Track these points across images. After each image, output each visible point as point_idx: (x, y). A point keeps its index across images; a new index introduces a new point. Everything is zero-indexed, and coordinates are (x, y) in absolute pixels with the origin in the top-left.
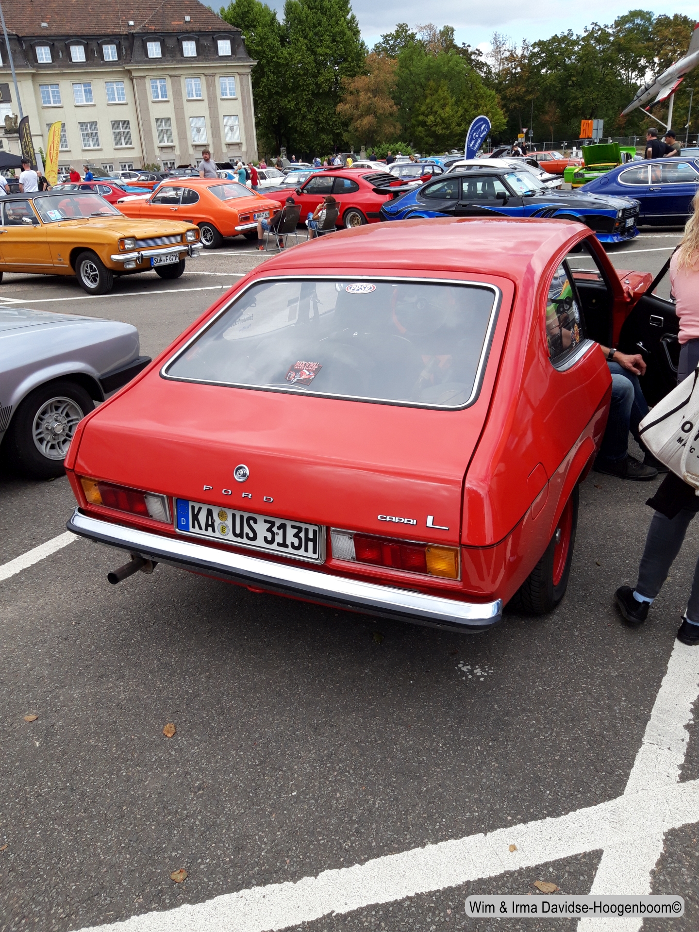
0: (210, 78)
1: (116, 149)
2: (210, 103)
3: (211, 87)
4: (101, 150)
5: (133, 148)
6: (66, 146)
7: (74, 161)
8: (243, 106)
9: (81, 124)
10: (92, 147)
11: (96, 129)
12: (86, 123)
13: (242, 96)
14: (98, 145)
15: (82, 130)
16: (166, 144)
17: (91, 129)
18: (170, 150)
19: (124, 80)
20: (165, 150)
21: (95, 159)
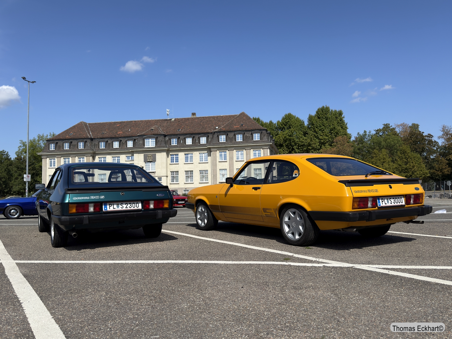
0: (248, 151)
1: (200, 183)
3: (248, 155)
4: (193, 183)
5: (208, 183)
6: (178, 181)
7: (180, 188)
9: (186, 171)
10: (189, 182)
12: (188, 171)
14: (192, 181)
15: (186, 174)
16: (223, 181)
17: (190, 174)
19: (208, 152)
21: (189, 187)
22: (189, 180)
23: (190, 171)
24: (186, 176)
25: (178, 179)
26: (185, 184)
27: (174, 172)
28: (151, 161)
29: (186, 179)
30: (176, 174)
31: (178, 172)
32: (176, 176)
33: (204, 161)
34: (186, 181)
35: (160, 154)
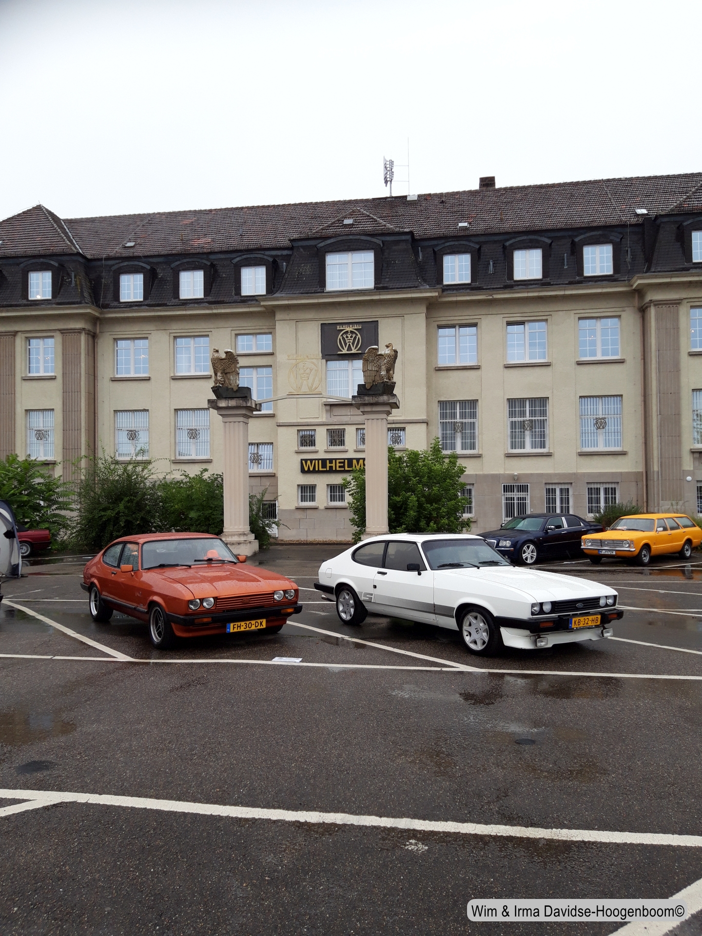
1: (581, 454)
4: (549, 455)
5: (623, 454)
6: (473, 447)
7: (485, 476)
9: (512, 402)
10: (528, 449)
11: (543, 413)
12: (522, 401)
14: (543, 445)
15: (512, 414)
17: (533, 413)
19: (624, 315)
21: (531, 474)
22: (528, 440)
23: (533, 400)
24: (513, 425)
25: (473, 436)
26: (509, 456)
27: (453, 403)
28: (354, 351)
29: (513, 436)
30: (463, 416)
31: (474, 403)
32: (464, 421)
33: (603, 355)
34: (513, 446)
35: (399, 320)
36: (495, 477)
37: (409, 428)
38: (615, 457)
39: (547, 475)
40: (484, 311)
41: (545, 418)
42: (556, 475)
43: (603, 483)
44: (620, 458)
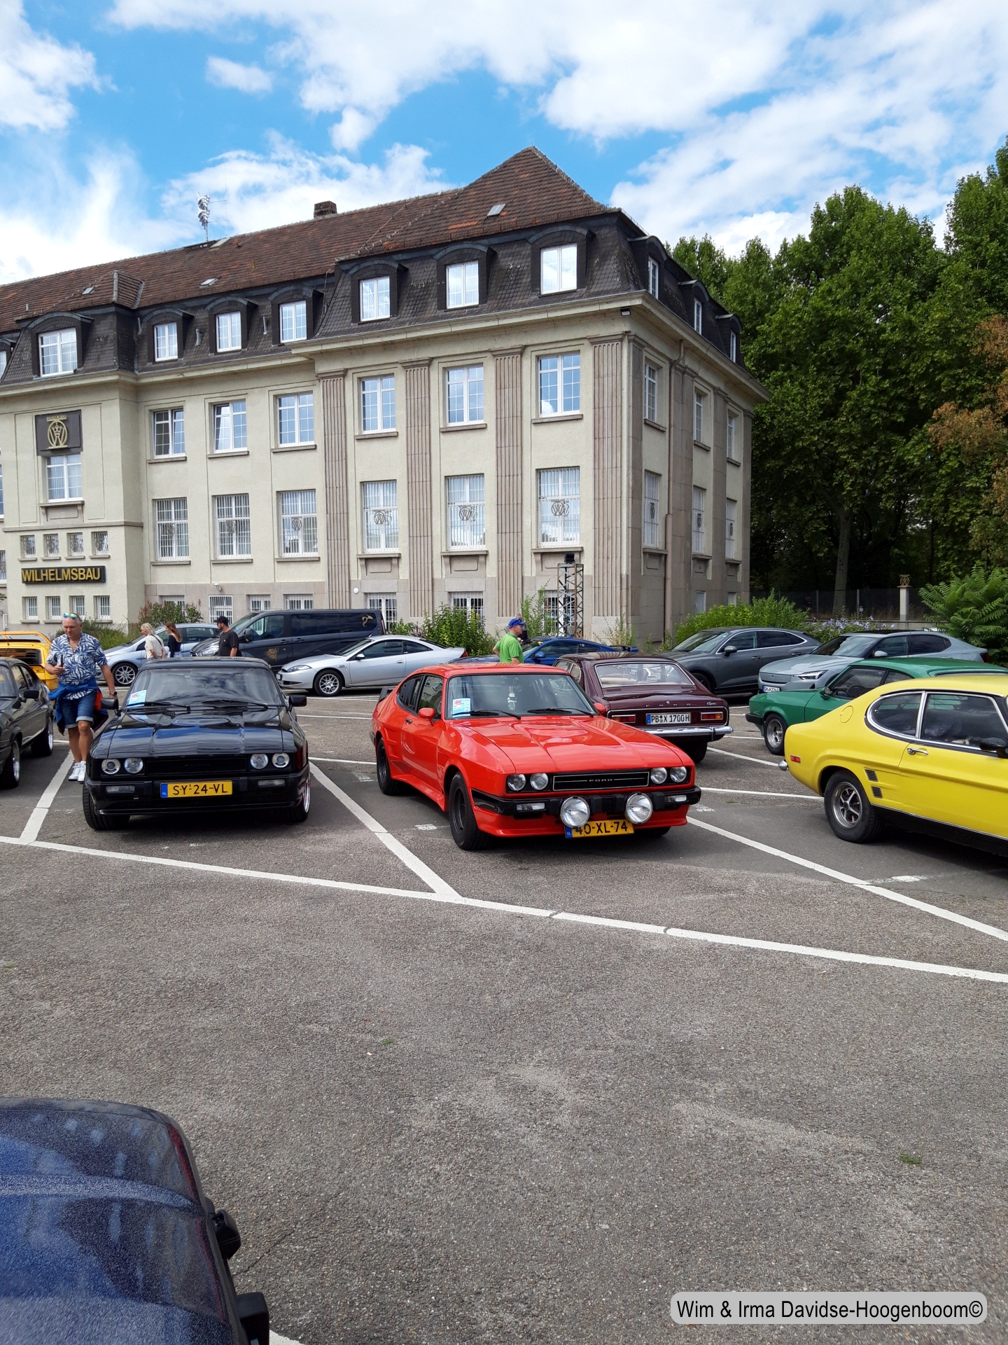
0: (509, 362)
1: (281, 561)
2: (500, 433)
3: (506, 387)
4: (250, 562)
5: (318, 560)
6: (186, 552)
7: (195, 587)
8: (596, 437)
10: (235, 556)
11: (247, 512)
13: (597, 407)
15: (220, 513)
16: (382, 550)
17: (238, 512)
18: (385, 567)
20: (373, 567)
21: (234, 584)
22: (235, 544)
23: (237, 497)
24: (221, 526)
28: (62, 445)
29: (220, 538)
30: (177, 516)
32: (179, 522)
33: (301, 440)
34: (223, 552)
35: (98, 408)
36: (203, 588)
37: (110, 531)
38: (310, 564)
39: (250, 585)
40: (186, 392)
41: (247, 518)
42: (255, 585)
43: (303, 595)
44: (314, 565)
